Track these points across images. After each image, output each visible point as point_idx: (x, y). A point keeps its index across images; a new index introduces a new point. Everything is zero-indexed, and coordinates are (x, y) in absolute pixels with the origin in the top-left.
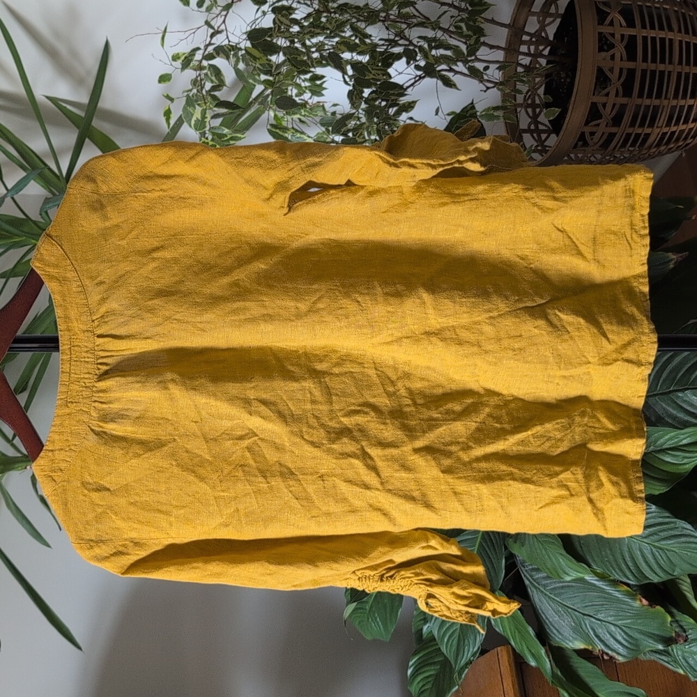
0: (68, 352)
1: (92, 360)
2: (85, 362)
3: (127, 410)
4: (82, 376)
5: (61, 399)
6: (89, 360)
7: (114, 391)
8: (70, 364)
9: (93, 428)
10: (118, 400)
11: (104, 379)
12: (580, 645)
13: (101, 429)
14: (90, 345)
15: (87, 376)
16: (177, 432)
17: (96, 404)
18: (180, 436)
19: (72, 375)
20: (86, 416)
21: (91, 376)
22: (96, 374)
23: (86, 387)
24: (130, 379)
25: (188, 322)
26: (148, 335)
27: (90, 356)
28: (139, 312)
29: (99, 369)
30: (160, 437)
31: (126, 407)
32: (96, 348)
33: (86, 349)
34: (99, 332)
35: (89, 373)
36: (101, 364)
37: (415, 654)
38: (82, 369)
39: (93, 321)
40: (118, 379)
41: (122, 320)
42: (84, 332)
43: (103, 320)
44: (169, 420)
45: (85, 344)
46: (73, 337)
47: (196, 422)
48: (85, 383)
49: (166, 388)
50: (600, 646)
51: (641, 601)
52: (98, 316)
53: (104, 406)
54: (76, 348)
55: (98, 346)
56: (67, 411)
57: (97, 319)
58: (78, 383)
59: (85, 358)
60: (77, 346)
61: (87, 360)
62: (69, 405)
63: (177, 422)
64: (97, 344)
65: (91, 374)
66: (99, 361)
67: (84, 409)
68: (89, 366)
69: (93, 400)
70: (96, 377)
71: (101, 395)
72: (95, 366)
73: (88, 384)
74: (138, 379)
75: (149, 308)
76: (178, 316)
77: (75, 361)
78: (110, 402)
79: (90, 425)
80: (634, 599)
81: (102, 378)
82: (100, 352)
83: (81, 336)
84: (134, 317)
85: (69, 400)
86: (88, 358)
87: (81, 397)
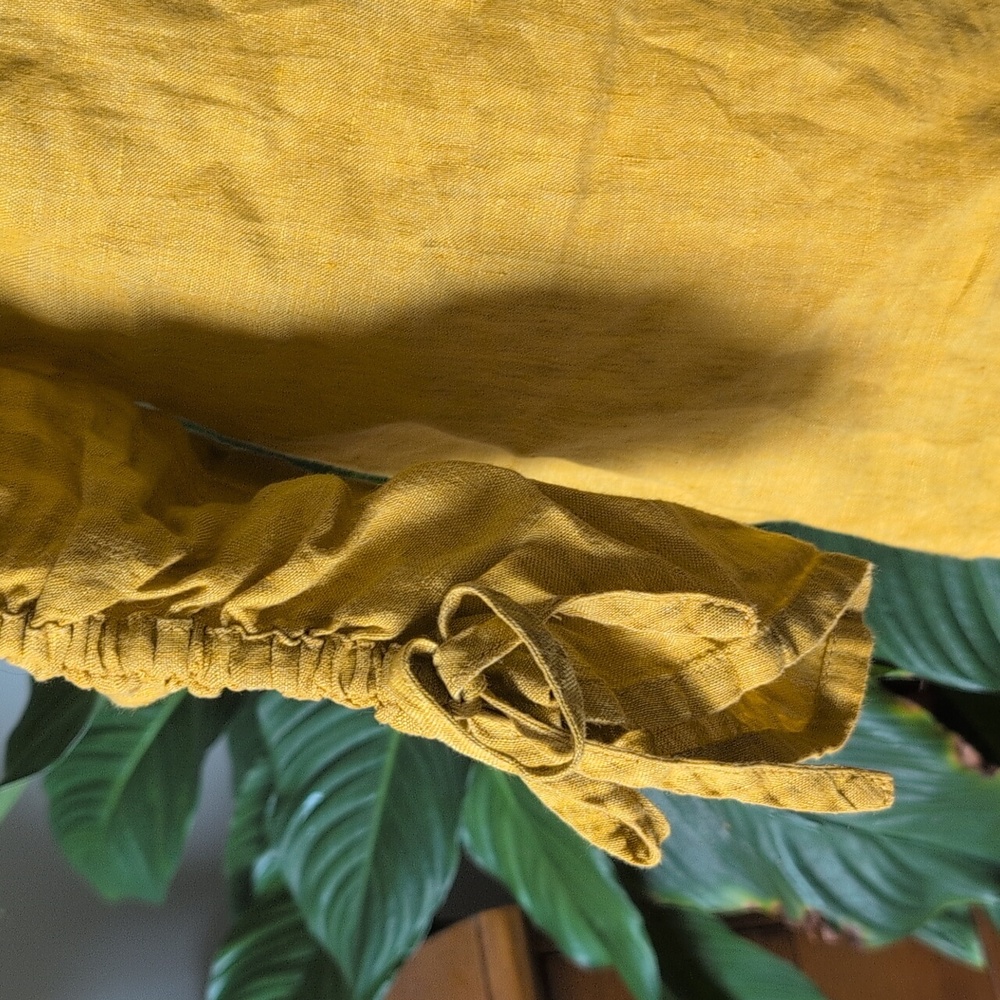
12: (740, 899)
37: (229, 939)
50: (811, 902)
51: (959, 753)
80: (939, 748)
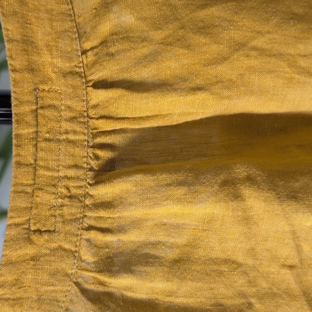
0: (30, 118)
1: (82, 137)
2: (69, 142)
3: (155, 244)
4: (61, 174)
5: (17, 225)
6: (77, 137)
7: (131, 204)
8: (36, 146)
9: (86, 286)
10: (136, 224)
11: (110, 180)
13: (101, 289)
14: (79, 106)
15: (72, 173)
16: (254, 290)
17: (93, 235)
18: (261, 297)
19: (41, 172)
20: (71, 261)
21: (80, 173)
22: (91, 169)
23: (70, 197)
24: (164, 178)
25: (280, 55)
26: (199, 82)
27: (78, 129)
28: (181, 33)
29: (97, 157)
30: (222, 301)
31: (153, 239)
32: (92, 113)
33: (70, 114)
34: (97, 75)
35: (76, 166)
36: (102, 146)
38: (62, 157)
39: (84, 52)
40: (139, 177)
41: (145, 51)
42: (66, 74)
43: (105, 50)
44: (239, 265)
45: (68, 103)
46: (41, 87)
47: (291, 267)
48: (68, 188)
49: (237, 197)
52: (95, 43)
53: (109, 238)
54: (48, 113)
55: (95, 106)
56: (30, 251)
57: (92, 49)
58: (53, 190)
59: (67, 132)
60: (50, 106)
61: (71, 137)
62: (34, 237)
63: (254, 268)
64: (93, 102)
65: (82, 168)
66: (99, 140)
67: (67, 246)
68: (78, 151)
69: (86, 225)
70: (91, 174)
71: (102, 213)
72: (90, 151)
73: (74, 191)
74: (180, 177)
75: (201, 25)
76: (260, 42)
77: (47, 140)
78: (121, 230)
79: (80, 280)
81: (104, 177)
82: (101, 121)
83: (59, 85)
84: (170, 44)
85: (33, 228)
86: (75, 132)
87: (58, 219)
